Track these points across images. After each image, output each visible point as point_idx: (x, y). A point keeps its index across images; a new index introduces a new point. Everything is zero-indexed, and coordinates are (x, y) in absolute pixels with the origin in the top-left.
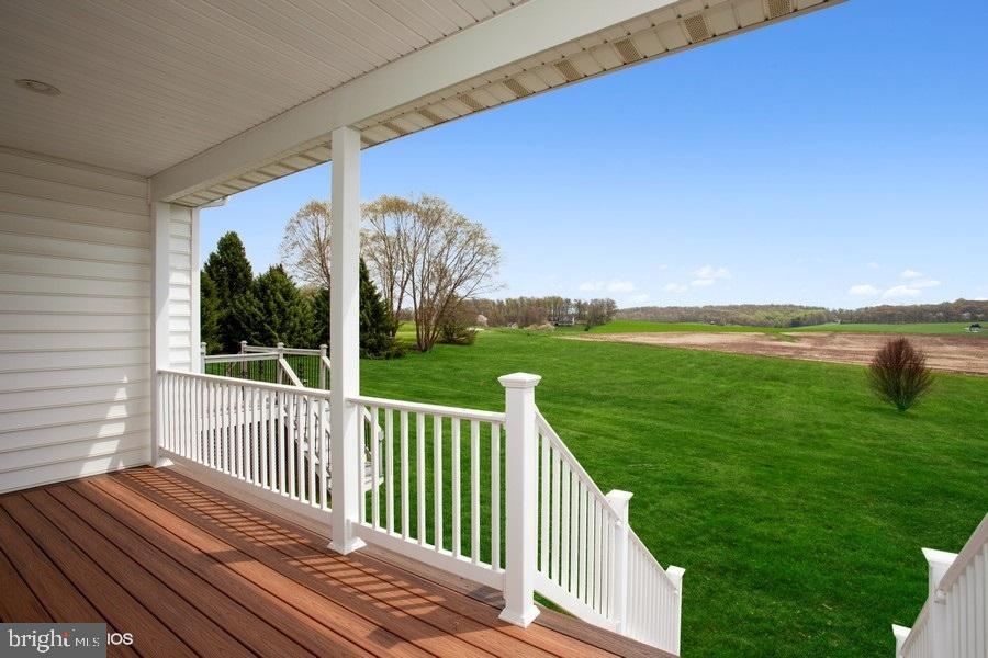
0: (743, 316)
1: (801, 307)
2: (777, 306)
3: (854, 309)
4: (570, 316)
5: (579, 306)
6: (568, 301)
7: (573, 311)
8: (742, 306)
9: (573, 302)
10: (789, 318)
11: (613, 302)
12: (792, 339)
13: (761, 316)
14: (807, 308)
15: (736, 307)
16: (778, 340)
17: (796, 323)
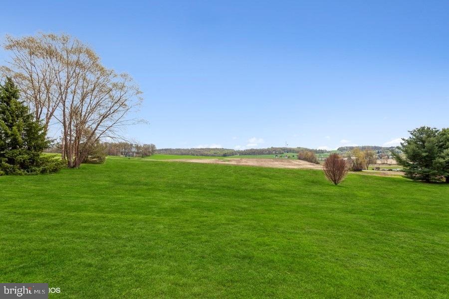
0: (206, 152)
1: (226, 149)
2: (218, 149)
3: (243, 150)
4: (133, 152)
5: (137, 147)
6: (132, 145)
7: (134, 150)
8: (205, 149)
9: (134, 145)
10: (222, 153)
11: (154, 146)
12: (229, 161)
13: (212, 152)
14: (228, 150)
15: (203, 149)
16: (224, 161)
17: (225, 155)
